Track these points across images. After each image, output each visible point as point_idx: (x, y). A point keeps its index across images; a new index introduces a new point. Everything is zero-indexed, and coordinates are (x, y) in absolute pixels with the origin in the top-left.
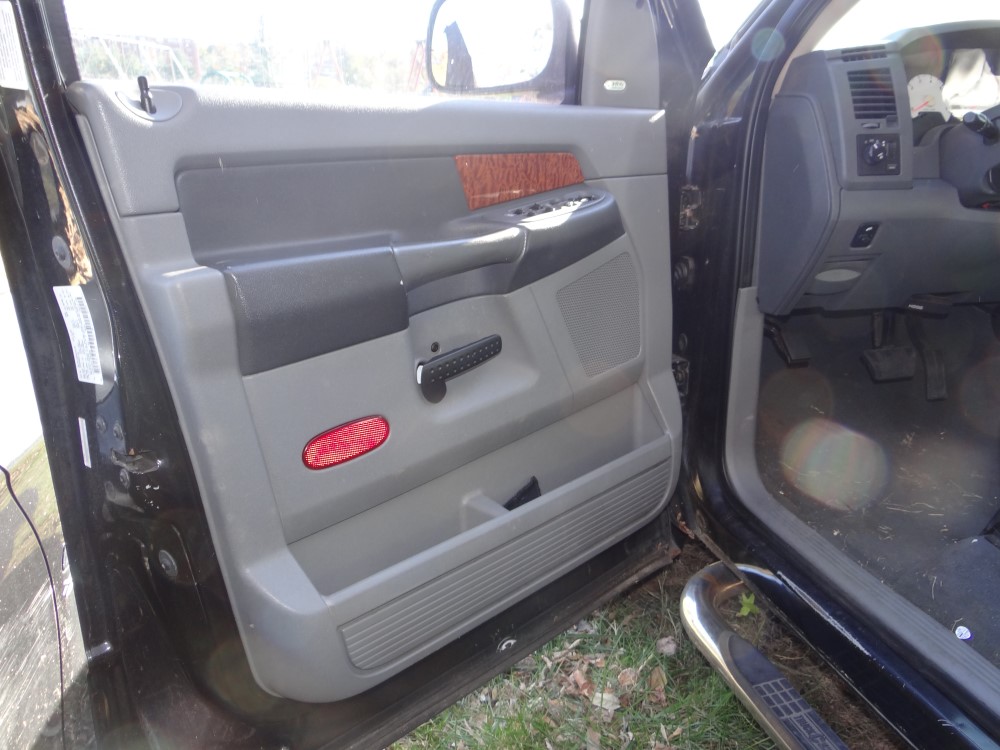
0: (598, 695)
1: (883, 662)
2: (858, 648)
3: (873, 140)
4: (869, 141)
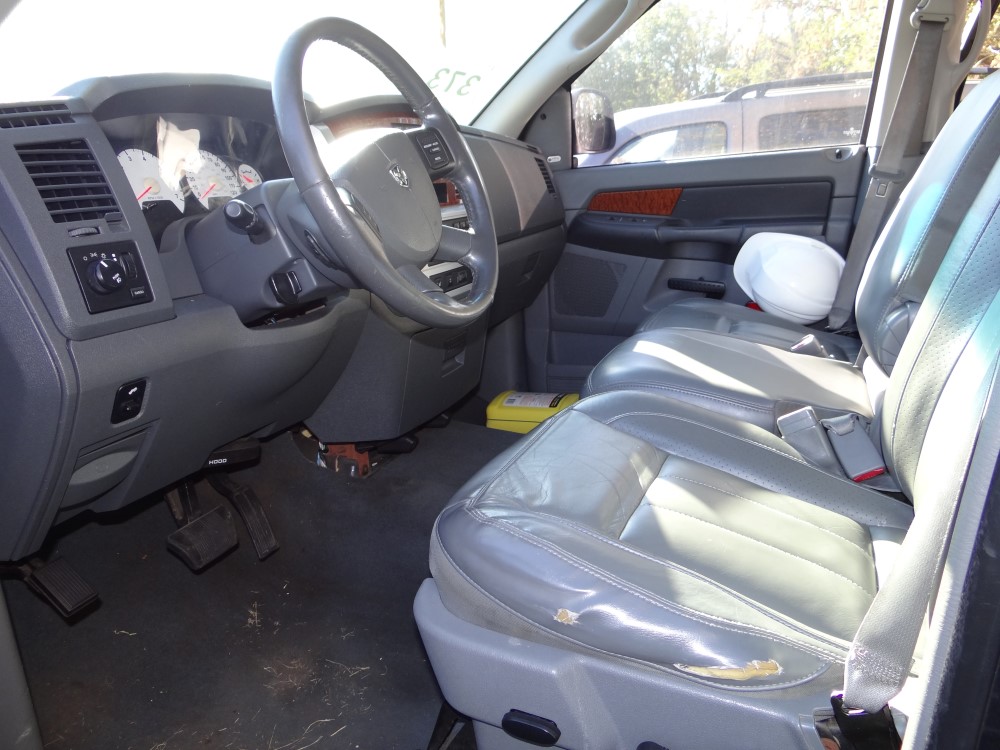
3: (95, 255)
4: (89, 256)
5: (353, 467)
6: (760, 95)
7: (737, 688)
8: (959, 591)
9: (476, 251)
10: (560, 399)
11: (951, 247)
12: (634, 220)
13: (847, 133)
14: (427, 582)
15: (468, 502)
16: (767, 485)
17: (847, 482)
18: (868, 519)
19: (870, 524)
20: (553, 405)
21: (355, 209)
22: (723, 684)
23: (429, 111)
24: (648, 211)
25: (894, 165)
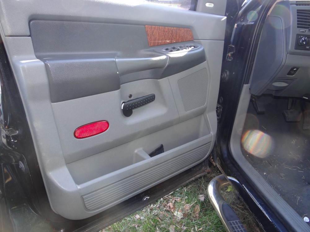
0: (176, 212)
1: (276, 225)
2: (267, 218)
4: (301, 37)
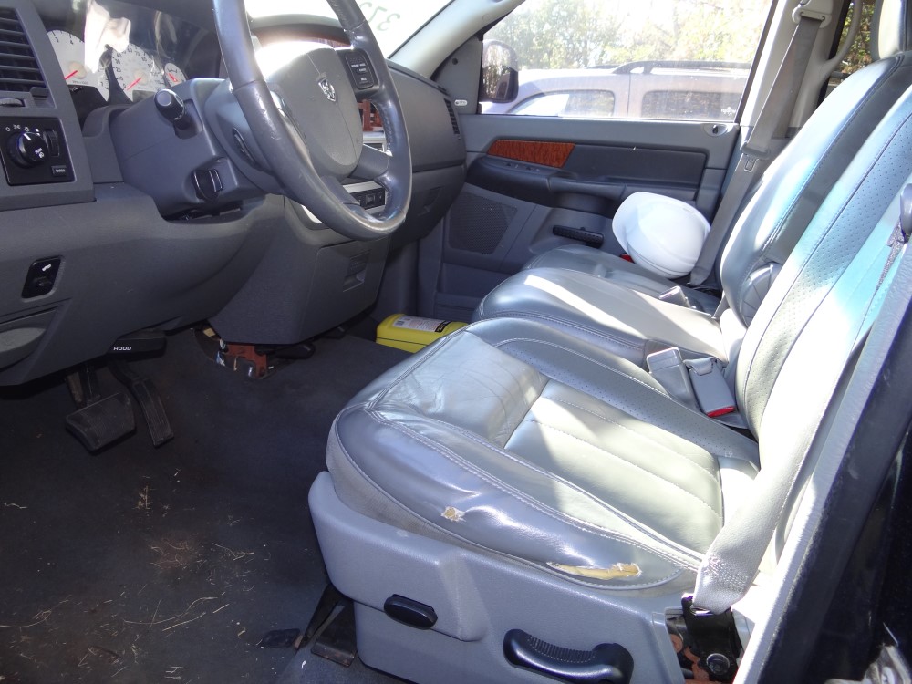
3: (18, 127)
4: (12, 128)
5: (251, 368)
6: (647, 72)
7: (601, 586)
8: (821, 507)
9: (393, 172)
10: (446, 325)
11: (816, 216)
12: (529, 168)
13: (724, 111)
14: (322, 475)
15: (367, 405)
16: (633, 414)
17: (703, 416)
18: (717, 450)
19: (718, 454)
20: (439, 330)
21: (285, 113)
22: (588, 582)
23: (358, 33)
24: (542, 162)
25: (763, 144)
